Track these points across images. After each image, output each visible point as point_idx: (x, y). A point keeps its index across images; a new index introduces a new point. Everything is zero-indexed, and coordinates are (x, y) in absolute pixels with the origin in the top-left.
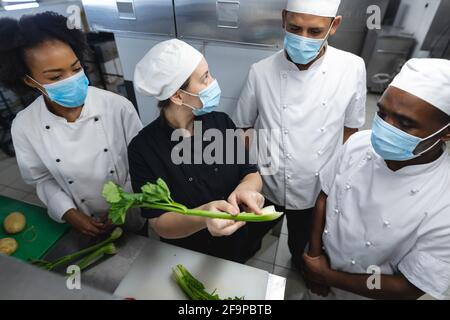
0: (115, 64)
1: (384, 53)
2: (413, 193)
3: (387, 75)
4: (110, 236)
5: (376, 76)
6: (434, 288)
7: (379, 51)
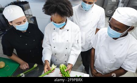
0: (28, 12)
1: (110, 5)
2: (121, 45)
3: (111, 11)
4: (33, 67)
5: (108, 11)
6: (133, 70)
7: (109, 4)
